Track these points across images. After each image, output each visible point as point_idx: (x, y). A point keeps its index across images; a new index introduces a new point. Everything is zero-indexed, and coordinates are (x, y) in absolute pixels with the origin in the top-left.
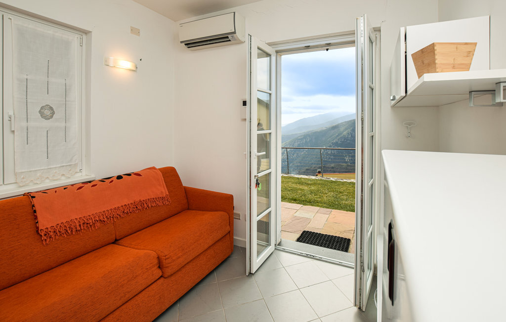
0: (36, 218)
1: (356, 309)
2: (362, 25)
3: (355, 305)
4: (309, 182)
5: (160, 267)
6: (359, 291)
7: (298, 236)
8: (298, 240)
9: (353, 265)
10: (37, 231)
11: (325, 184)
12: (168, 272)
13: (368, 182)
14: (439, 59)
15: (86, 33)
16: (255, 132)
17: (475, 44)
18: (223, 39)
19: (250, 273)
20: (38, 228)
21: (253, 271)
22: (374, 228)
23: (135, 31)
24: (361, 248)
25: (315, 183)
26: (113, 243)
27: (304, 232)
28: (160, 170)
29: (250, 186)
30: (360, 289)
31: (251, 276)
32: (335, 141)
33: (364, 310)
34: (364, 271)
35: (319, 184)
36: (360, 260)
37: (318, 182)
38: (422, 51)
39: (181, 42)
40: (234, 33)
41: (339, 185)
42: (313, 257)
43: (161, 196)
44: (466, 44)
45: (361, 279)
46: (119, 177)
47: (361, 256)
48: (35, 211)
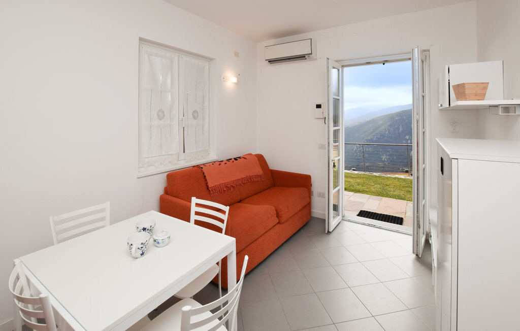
0: (206, 180)
1: (414, 256)
2: (417, 53)
3: (414, 253)
4: (353, 176)
5: (278, 216)
6: (416, 243)
7: (358, 213)
8: (358, 215)
9: (411, 232)
10: (208, 188)
11: (369, 178)
12: (283, 220)
13: (422, 166)
14: (467, 92)
15: (211, 59)
16: (332, 129)
17: (488, 83)
18: (302, 57)
19: (329, 232)
20: (208, 186)
21: (331, 230)
22: (426, 202)
23: (237, 54)
24: (418, 211)
25: (359, 177)
26: (239, 202)
27: (361, 211)
28: (255, 155)
29: (329, 167)
30: (417, 241)
31: (329, 234)
32: (369, 138)
33: (420, 257)
34: (420, 228)
35: (364, 178)
36: (417, 220)
37: (362, 176)
38: (458, 85)
39: (266, 60)
40: (311, 54)
41: (383, 179)
42: (374, 226)
43: (259, 174)
44: (483, 83)
45: (417, 233)
46: (236, 159)
47: (417, 217)
48: (205, 176)
